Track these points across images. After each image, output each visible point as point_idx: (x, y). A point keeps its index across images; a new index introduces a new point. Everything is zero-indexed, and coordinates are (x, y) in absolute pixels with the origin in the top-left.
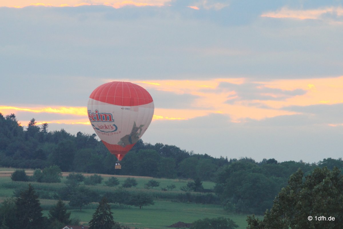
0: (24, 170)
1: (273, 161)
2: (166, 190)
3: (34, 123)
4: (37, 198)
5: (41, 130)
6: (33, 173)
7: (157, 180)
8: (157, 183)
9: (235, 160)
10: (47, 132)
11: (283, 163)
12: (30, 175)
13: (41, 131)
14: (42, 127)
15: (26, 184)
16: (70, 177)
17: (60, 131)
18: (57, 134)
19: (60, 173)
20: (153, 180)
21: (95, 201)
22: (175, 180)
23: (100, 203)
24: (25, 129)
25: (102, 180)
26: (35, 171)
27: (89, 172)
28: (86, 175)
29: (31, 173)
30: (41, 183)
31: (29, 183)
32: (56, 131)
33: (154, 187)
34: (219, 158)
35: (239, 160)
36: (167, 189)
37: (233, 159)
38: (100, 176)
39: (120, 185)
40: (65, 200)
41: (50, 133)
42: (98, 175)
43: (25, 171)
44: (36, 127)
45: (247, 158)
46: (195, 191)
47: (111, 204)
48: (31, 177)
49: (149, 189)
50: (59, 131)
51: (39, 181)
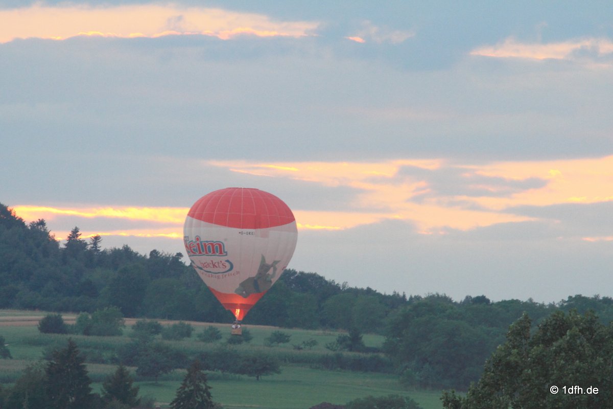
0: (61, 314)
1: (482, 300)
2: (301, 349)
3: (77, 236)
4: (83, 362)
5: (89, 247)
6: (74, 320)
7: (285, 331)
8: (286, 336)
9: (418, 298)
10: (99, 250)
11: (499, 303)
12: (70, 323)
13: (88, 249)
14: (92, 242)
15: (63, 338)
16: (138, 327)
17: (121, 248)
18: (116, 252)
19: (121, 320)
20: (278, 331)
21: (181, 367)
22: (317, 332)
23: (188, 370)
24: (62, 246)
25: (193, 332)
26: (79, 316)
27: (170, 318)
28: (165, 323)
29: (72, 320)
30: (89, 337)
31: (69, 336)
32: (115, 249)
33: (281, 344)
34: (391, 294)
35: (426, 298)
36: (302, 346)
37: (415, 296)
38: (189, 326)
39: (223, 341)
40: (129, 365)
41: (104, 252)
42: (187, 323)
43: (62, 316)
44: (80, 242)
45: (438, 295)
46: (351, 350)
47: (207, 371)
48: (72, 326)
49: (272, 347)
50: (119, 249)
51: (87, 332)
